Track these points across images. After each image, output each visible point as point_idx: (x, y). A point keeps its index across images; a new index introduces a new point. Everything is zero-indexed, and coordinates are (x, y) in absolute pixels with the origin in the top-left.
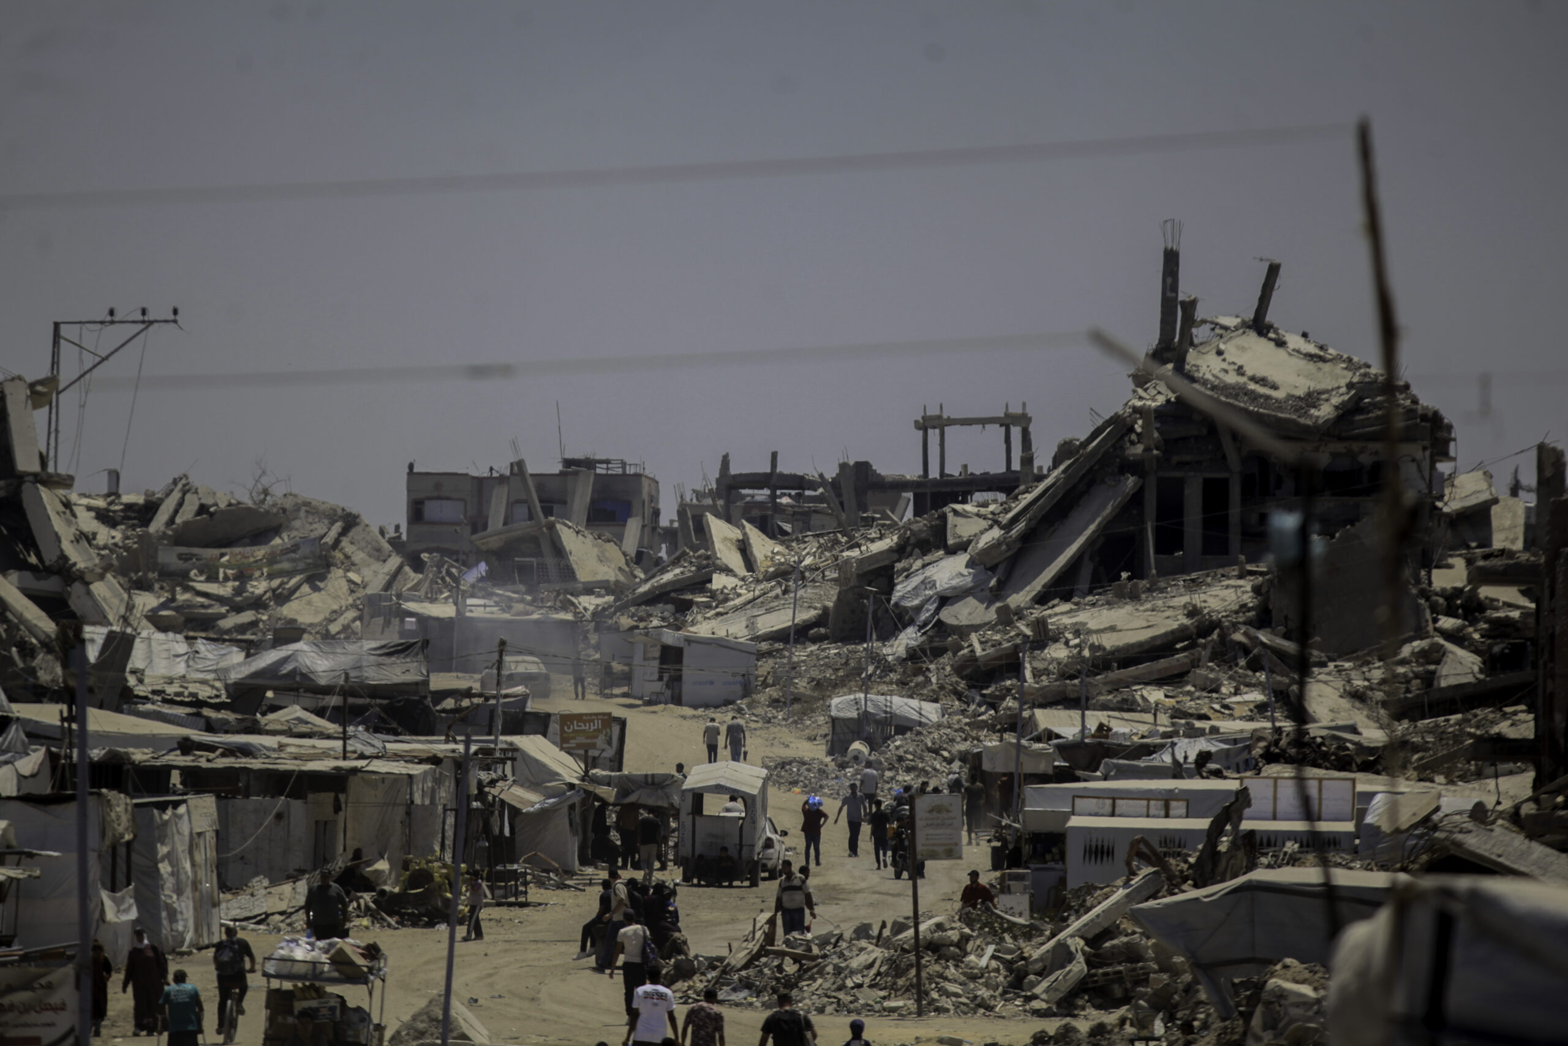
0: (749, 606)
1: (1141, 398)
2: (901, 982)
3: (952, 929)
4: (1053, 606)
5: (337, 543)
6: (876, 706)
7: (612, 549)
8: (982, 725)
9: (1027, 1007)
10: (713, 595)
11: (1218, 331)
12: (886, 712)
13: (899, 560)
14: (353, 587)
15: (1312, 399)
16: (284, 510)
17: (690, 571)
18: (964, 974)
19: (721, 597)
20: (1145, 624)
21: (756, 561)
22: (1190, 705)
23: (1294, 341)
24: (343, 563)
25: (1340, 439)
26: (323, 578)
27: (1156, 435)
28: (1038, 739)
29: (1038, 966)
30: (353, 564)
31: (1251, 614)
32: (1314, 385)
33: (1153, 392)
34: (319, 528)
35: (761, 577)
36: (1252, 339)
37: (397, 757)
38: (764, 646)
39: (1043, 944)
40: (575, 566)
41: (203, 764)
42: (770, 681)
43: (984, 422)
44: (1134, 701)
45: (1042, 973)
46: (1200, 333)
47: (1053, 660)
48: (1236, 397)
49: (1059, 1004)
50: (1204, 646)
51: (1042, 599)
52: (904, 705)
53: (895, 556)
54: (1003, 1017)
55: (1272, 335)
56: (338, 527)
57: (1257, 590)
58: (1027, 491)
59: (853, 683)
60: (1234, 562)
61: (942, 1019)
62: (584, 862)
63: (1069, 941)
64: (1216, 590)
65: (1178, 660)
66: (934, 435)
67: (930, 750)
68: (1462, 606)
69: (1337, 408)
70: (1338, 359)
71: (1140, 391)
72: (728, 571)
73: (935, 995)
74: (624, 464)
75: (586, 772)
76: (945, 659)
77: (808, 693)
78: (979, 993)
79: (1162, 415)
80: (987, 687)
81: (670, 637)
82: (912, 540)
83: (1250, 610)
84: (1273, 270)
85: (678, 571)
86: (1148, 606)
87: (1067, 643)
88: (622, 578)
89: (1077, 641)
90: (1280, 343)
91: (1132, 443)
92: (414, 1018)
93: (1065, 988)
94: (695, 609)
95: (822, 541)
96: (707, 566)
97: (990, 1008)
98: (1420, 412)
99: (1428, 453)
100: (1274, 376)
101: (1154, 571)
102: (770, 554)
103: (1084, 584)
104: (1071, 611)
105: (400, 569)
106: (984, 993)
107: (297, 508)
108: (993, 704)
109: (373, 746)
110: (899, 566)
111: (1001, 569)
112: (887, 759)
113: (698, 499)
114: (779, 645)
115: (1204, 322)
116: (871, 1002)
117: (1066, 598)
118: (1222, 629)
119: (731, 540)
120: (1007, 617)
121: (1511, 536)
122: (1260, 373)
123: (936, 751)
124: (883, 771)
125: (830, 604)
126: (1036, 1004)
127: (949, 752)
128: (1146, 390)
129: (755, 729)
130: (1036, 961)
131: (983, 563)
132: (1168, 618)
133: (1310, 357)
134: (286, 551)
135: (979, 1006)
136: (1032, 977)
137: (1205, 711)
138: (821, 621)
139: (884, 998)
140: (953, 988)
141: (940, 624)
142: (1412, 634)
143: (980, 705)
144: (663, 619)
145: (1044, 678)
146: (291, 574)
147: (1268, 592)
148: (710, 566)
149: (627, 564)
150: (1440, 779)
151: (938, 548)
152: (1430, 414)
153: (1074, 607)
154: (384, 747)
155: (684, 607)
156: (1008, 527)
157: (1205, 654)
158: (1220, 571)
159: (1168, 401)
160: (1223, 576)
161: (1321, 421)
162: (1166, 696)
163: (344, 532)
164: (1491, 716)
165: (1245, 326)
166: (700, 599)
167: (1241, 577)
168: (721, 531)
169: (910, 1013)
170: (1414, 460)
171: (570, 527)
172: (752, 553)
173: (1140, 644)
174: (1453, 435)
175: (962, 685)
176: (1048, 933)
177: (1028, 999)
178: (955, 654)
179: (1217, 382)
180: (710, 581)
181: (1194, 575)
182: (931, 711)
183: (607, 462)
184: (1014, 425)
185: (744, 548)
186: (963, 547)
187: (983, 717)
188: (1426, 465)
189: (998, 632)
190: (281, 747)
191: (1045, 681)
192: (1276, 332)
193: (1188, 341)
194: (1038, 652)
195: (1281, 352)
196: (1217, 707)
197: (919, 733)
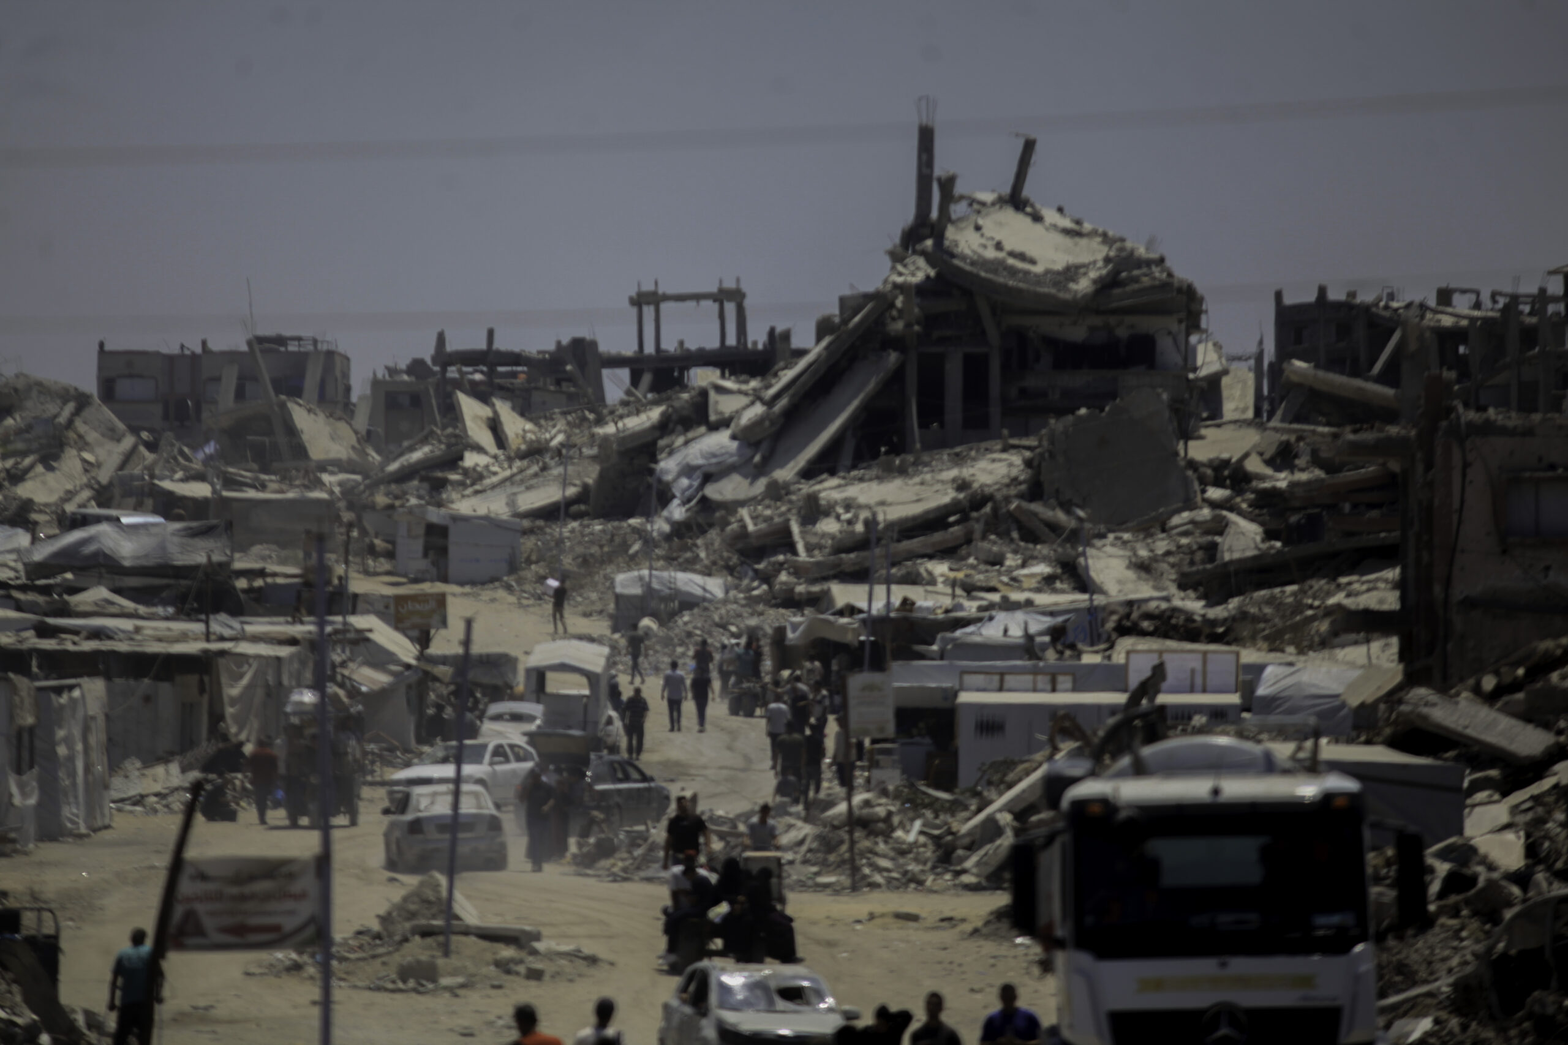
0: (508, 483)
1: (900, 274)
2: (832, 858)
3: (880, 805)
4: (821, 482)
5: (70, 423)
6: (661, 583)
7: (343, 427)
8: (758, 599)
9: (957, 882)
10: (466, 472)
11: (976, 206)
12: (670, 589)
13: (661, 437)
14: (88, 467)
15: (1071, 272)
16: (16, 390)
17: (440, 449)
18: (893, 849)
19: (475, 475)
20: (915, 498)
21: (507, 438)
22: (979, 578)
23: (1051, 216)
24: (76, 443)
25: (1098, 312)
26: (57, 457)
27: (916, 310)
28: (841, 613)
29: (966, 841)
30: (87, 444)
31: (1023, 487)
32: (1072, 260)
33: (912, 268)
34: (52, 408)
35: (512, 454)
36: (1009, 215)
37: (255, 639)
38: (526, 523)
39: (969, 819)
40: (307, 445)
41: (70, 647)
42: (534, 558)
43: (698, 297)
44: (919, 574)
45: (971, 847)
46: (958, 209)
47: (824, 535)
48: (995, 272)
49: (989, 878)
50: (977, 520)
51: (809, 473)
52: (689, 581)
53: (657, 434)
54: (935, 892)
55: (1028, 209)
56: (70, 407)
57: (1028, 463)
58: (786, 368)
59: (620, 559)
60: (1000, 436)
61: (876, 895)
62: (420, 741)
63: (999, 816)
64: (982, 464)
65: (952, 533)
66: (649, 311)
67: (718, 625)
68: (1229, 477)
69: (1095, 282)
70: (1093, 233)
71: (900, 268)
72: (479, 449)
73: (867, 871)
74: (315, 342)
75: (421, 653)
76: (713, 534)
77: (575, 569)
78: (910, 868)
79: (922, 290)
80: (759, 563)
81: (434, 515)
82: (674, 417)
83: (1020, 483)
84: (1029, 146)
85: (427, 449)
86: (917, 479)
87: (838, 517)
88: (354, 456)
89: (848, 516)
90: (1037, 218)
91: (894, 319)
92: (405, 899)
93: (995, 862)
94: (449, 488)
95: (569, 418)
96: (456, 444)
97: (920, 883)
98: (1176, 284)
99: (1183, 326)
100: (1031, 251)
101: (918, 446)
102: (521, 432)
103: (847, 460)
104: (839, 486)
105: (134, 449)
106: (913, 867)
107: (29, 388)
108: (767, 578)
109: (231, 627)
110: (662, 443)
111: (765, 446)
112: (676, 635)
113: (390, 376)
114: (540, 523)
115: (962, 198)
116: (803, 878)
117: (833, 473)
118: (995, 502)
119: (481, 418)
120: (777, 492)
121: (1242, 405)
122: (1019, 248)
123: (723, 626)
124: (674, 646)
125: (590, 481)
126: (966, 879)
127: (737, 627)
128: (905, 266)
129: (528, 606)
130: (964, 836)
131: (748, 438)
132: (937, 491)
133: (1067, 232)
134: (19, 432)
135: (911, 880)
136: (960, 852)
137: (993, 583)
138: (583, 496)
139: (817, 874)
140: (884, 863)
141: (704, 500)
142: (1180, 505)
143: (753, 580)
144: (420, 497)
145: (816, 552)
146: (24, 454)
147: (1039, 465)
148: (461, 444)
149: (359, 441)
150: (1291, 649)
151: (699, 424)
152: (1185, 287)
153: (842, 482)
154: (243, 630)
155: (439, 485)
156: (770, 403)
157: (978, 528)
158: (984, 445)
159: (928, 277)
160: (987, 450)
161: (1079, 295)
162: (951, 569)
163: (78, 412)
164: (1326, 587)
165: (1001, 201)
166: (454, 477)
167: (1004, 450)
168: (471, 409)
169: (844, 888)
170: (1170, 333)
171: (300, 405)
172: (503, 431)
173: (914, 518)
174: (1204, 307)
175: (735, 560)
176: (973, 808)
177: (958, 874)
178: (723, 530)
179: (975, 257)
180: (461, 458)
181: (958, 449)
182: (715, 586)
183: (299, 339)
184: (729, 300)
185: (495, 426)
186: (724, 423)
187: (756, 593)
188: (1182, 338)
189: (768, 507)
190: (138, 630)
191: (818, 556)
192: (1032, 206)
193: (945, 217)
194: (810, 527)
195: (1038, 228)
196: (1005, 579)
197: (706, 609)
